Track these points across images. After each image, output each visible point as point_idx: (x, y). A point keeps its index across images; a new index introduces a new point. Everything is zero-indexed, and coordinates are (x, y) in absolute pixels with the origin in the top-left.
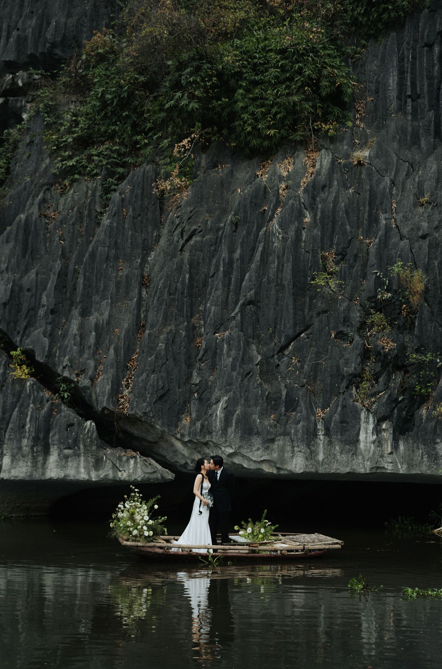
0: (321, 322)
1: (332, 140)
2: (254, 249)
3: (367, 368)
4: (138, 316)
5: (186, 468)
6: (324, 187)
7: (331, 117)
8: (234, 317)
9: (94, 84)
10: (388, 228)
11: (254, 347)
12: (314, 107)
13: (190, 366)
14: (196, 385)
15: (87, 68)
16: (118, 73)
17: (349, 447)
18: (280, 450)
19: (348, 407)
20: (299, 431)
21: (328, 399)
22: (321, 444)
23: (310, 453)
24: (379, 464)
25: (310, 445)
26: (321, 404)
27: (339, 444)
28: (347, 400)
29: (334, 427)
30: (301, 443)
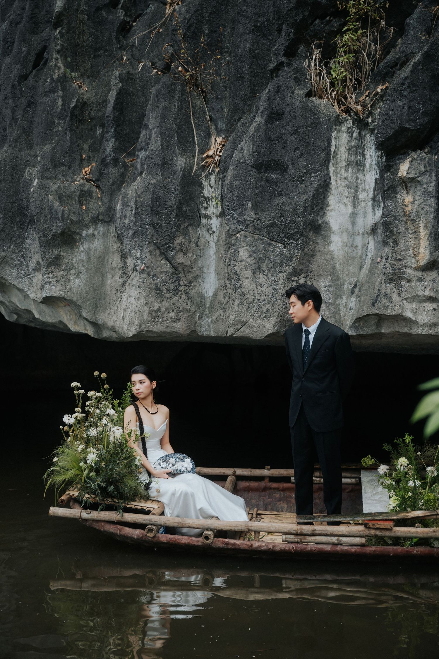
17: (284, 249)
18: (94, 266)
19: (288, 115)
20: (129, 204)
21: (243, 103)
22: (212, 245)
23: (173, 273)
24: (381, 307)
25: (170, 246)
26: (225, 121)
27: (248, 239)
28: (285, 93)
29: (234, 184)
30: (134, 243)
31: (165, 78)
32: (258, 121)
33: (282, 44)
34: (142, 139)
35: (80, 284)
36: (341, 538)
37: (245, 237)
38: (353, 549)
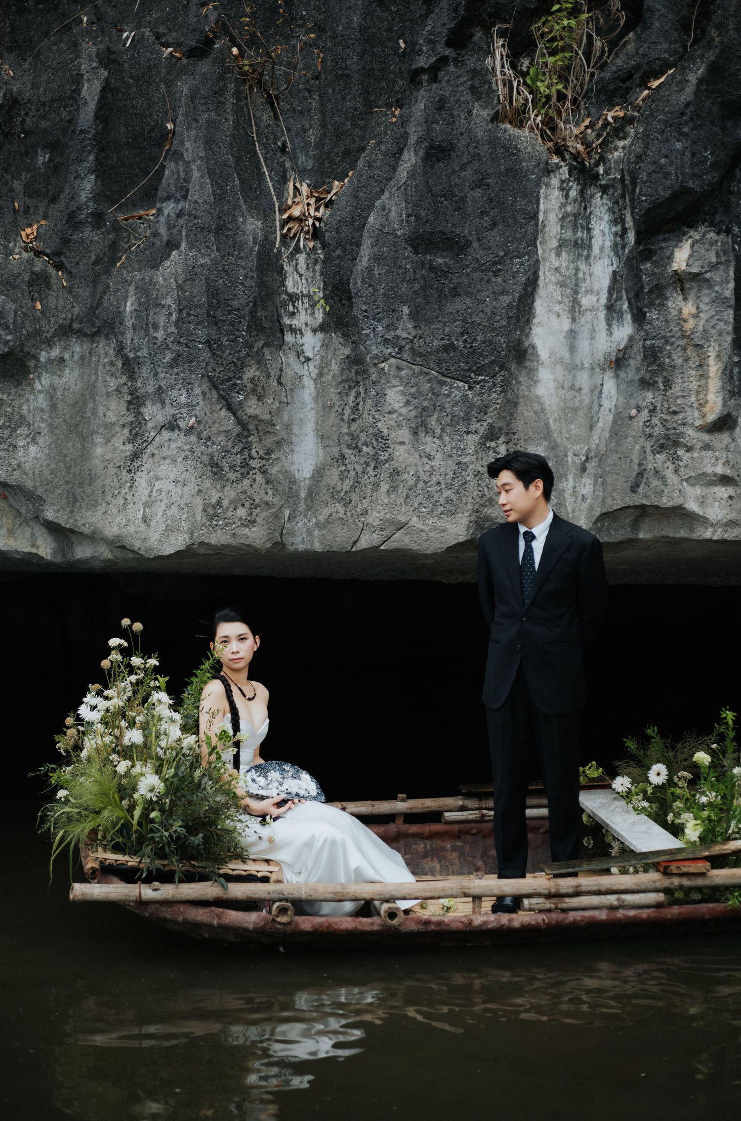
17: (469, 392)
18: (65, 420)
19: (464, 153)
20: (163, 302)
21: (352, 124)
22: (306, 384)
23: (238, 435)
24: (650, 493)
25: (236, 384)
26: (311, 153)
27: (403, 373)
28: (455, 113)
29: (376, 272)
30: (173, 377)
31: (204, 66)
32: (410, 159)
33: (444, 24)
34: (168, 178)
35: (39, 456)
36: (624, 896)
37: (399, 368)
38: (645, 914)
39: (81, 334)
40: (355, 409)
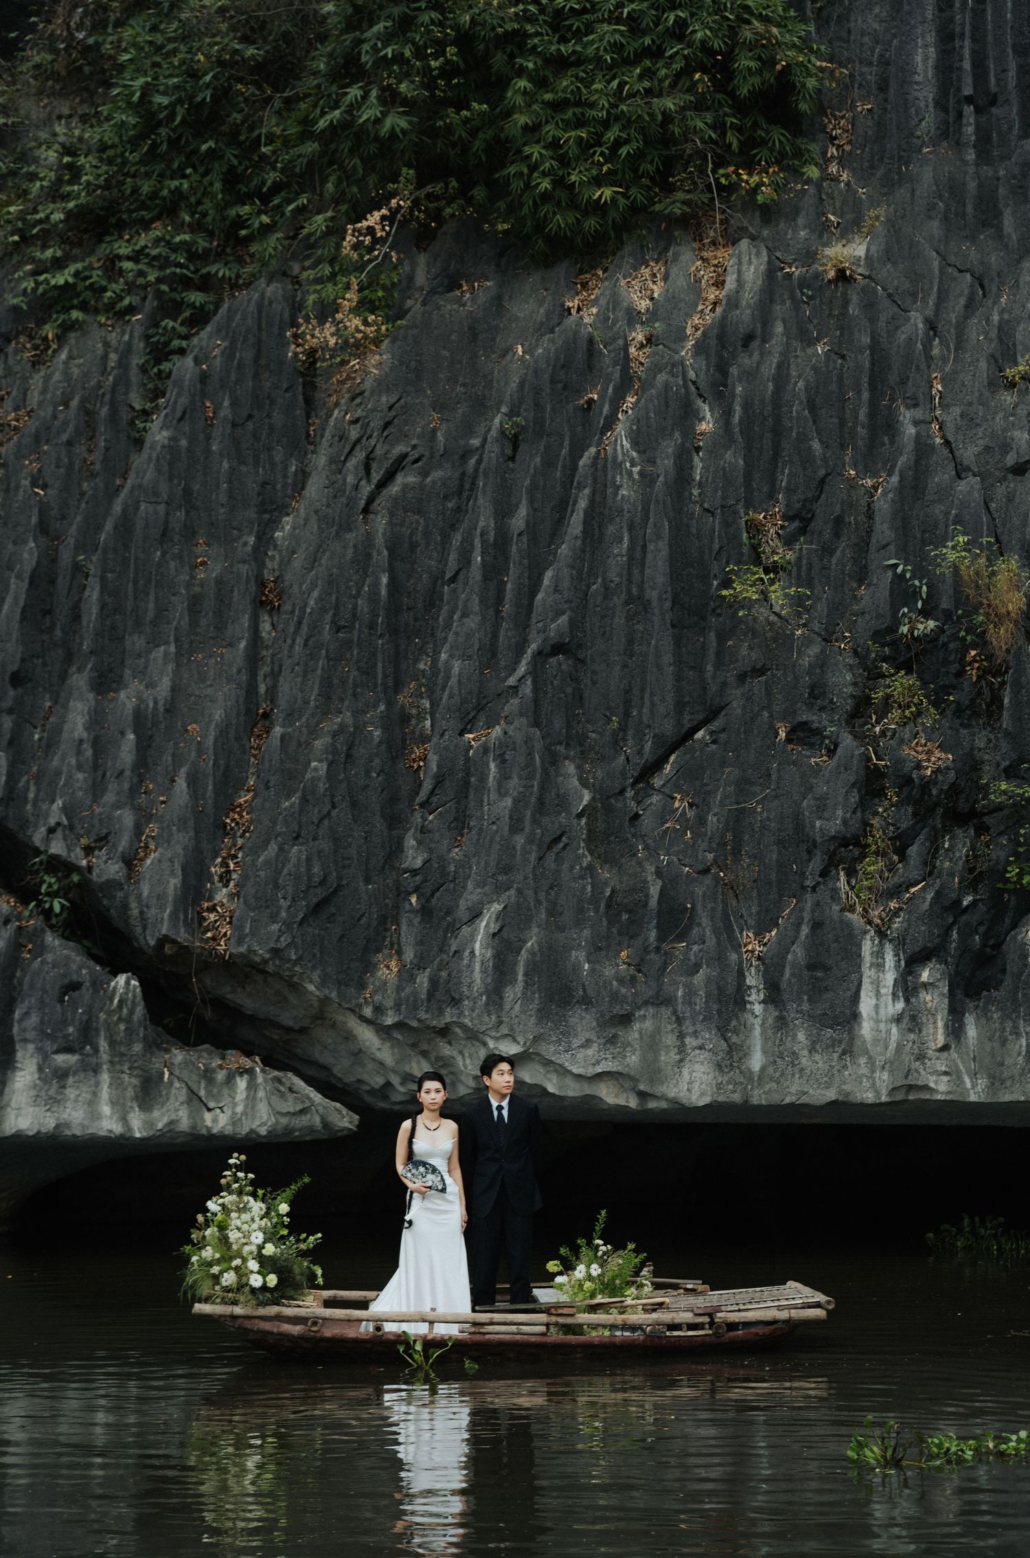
0: (749, 698)
1: (768, 213)
2: (564, 506)
3: (875, 822)
4: (251, 690)
5: (385, 1097)
6: (748, 340)
7: (762, 154)
8: (515, 689)
9: (121, 68)
10: (922, 448)
11: (570, 768)
12: (719, 126)
13: (395, 821)
14: (415, 872)
15: (99, 26)
16: (184, 39)
17: (833, 1034)
18: (647, 1044)
19: (828, 926)
21: (773, 905)
22: (757, 1028)
23: (728, 1052)
24: (913, 1079)
25: (728, 1029)
26: (754, 919)
27: (805, 1025)
28: (824, 907)
30: (701, 1026)
31: (708, 880)
32: (805, 930)
33: (818, 867)
34: (694, 933)
35: (636, 1061)
37: (803, 1023)
39: (653, 1004)
40: (781, 1040)
